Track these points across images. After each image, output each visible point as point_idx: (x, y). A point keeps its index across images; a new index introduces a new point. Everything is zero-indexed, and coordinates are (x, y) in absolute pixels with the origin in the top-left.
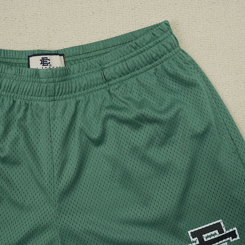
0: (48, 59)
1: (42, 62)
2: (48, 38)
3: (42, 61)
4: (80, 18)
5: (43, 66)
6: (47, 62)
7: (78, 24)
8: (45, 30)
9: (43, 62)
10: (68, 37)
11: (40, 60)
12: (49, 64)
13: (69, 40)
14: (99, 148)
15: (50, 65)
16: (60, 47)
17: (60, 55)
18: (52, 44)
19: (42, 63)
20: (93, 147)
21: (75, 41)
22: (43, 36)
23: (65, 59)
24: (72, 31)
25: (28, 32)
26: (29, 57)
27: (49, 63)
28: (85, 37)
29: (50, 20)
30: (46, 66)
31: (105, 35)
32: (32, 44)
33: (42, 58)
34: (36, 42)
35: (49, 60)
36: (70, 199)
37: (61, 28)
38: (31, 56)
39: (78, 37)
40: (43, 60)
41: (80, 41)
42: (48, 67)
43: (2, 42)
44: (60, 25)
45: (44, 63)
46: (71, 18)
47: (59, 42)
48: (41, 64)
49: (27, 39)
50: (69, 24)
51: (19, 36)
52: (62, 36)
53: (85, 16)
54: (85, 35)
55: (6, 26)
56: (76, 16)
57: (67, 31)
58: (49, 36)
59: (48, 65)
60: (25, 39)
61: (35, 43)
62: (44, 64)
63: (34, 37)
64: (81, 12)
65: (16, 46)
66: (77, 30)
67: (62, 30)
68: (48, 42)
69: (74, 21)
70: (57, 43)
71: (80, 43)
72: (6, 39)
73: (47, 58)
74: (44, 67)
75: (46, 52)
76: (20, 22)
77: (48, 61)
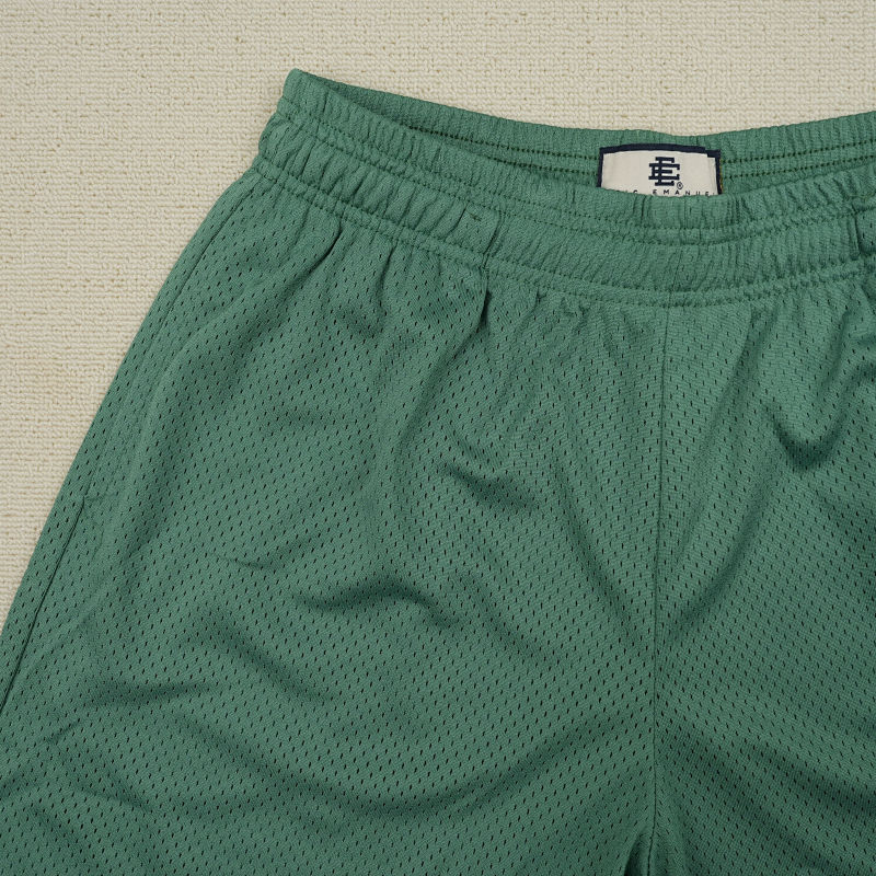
0: (676, 163)
1: (654, 172)
2: (661, 93)
3: (657, 168)
4: (776, 34)
5: (656, 184)
6: (671, 172)
7: (769, 55)
8: (655, 66)
9: (660, 171)
10: (730, 96)
11: (651, 165)
12: (676, 181)
13: (734, 107)
14: (808, 475)
15: (680, 185)
16: (699, 126)
17: (710, 154)
18: (674, 113)
19: (656, 175)
20: (787, 471)
21: (752, 109)
22: (645, 84)
23: (722, 167)
24: (746, 75)
25: (596, 67)
26: (602, 151)
27: (677, 177)
28: (788, 101)
29: (674, 32)
30: (666, 188)
31: (855, 99)
32: (604, 107)
33: (657, 159)
34: (618, 104)
35: (678, 166)
36: (700, 639)
37: (709, 61)
38: (612, 150)
39: (765, 99)
40: (660, 165)
41: (770, 110)
42: (672, 190)
43: (504, 95)
44: (706, 53)
45: (663, 175)
46: (745, 31)
47: (698, 110)
48: (650, 178)
49: (589, 92)
50: (735, 50)
51: (563, 78)
52: (708, 90)
53: (794, 29)
54: (789, 92)
55: (520, 41)
56: (762, 27)
57: (729, 73)
58: (666, 88)
59: (672, 184)
60: (583, 92)
61: (616, 107)
62: (660, 178)
63: (615, 85)
64: (780, 12)
65: (548, 113)
66: (764, 72)
67: (712, 69)
68: (660, 107)
69: (753, 44)
70: (689, 112)
71: (768, 117)
72: (518, 84)
73: (672, 160)
74: (660, 189)
75: (666, 141)
76: (571, 30)
77: (675, 172)
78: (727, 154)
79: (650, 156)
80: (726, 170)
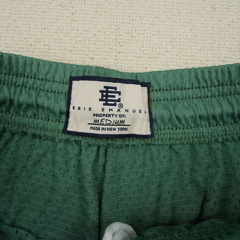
0: (118, 90)
1: (103, 96)
2: (116, 45)
3: (105, 94)
4: (186, 16)
5: (104, 104)
6: (114, 97)
7: (182, 27)
8: (112, 30)
9: (107, 96)
10: (159, 50)
11: (101, 91)
12: (118, 103)
13: (160, 56)
15: (121, 106)
16: (138, 66)
17: (143, 85)
18: (123, 58)
19: (104, 98)
21: (172, 58)
22: (106, 40)
23: (152, 94)
24: (168, 38)
25: (76, 29)
26: (72, 79)
27: (119, 100)
28: (193, 54)
29: (125, 11)
30: (111, 107)
31: (234, 55)
32: (81, 52)
33: (105, 87)
34: (89, 51)
35: (119, 93)
37: (146, 29)
38: (78, 79)
39: (180, 53)
40: (107, 92)
41: (183, 59)
42: (115, 109)
43: (18, 42)
44: (144, 24)
45: (109, 98)
46: (168, 13)
47: (138, 57)
48: (100, 100)
49: (71, 43)
50: (161, 23)
51: (55, 34)
52: (145, 45)
53: (197, 13)
54: (194, 49)
55: (31, 10)
56: (178, 11)
57: (158, 36)
58: (119, 43)
59: (115, 105)
60: (67, 43)
61: (87, 53)
62: (107, 100)
63: (88, 39)
64: (188, 3)
65: (45, 54)
66: (179, 37)
67: (147, 34)
68: (115, 53)
69: (173, 20)
70: (133, 58)
71: (181, 63)
72: (27, 36)
73: (115, 88)
74: (107, 108)
75: (114, 76)
76: (62, 6)
77: (117, 97)
78: (155, 86)
79: (101, 85)
80: (154, 95)
